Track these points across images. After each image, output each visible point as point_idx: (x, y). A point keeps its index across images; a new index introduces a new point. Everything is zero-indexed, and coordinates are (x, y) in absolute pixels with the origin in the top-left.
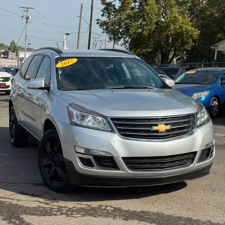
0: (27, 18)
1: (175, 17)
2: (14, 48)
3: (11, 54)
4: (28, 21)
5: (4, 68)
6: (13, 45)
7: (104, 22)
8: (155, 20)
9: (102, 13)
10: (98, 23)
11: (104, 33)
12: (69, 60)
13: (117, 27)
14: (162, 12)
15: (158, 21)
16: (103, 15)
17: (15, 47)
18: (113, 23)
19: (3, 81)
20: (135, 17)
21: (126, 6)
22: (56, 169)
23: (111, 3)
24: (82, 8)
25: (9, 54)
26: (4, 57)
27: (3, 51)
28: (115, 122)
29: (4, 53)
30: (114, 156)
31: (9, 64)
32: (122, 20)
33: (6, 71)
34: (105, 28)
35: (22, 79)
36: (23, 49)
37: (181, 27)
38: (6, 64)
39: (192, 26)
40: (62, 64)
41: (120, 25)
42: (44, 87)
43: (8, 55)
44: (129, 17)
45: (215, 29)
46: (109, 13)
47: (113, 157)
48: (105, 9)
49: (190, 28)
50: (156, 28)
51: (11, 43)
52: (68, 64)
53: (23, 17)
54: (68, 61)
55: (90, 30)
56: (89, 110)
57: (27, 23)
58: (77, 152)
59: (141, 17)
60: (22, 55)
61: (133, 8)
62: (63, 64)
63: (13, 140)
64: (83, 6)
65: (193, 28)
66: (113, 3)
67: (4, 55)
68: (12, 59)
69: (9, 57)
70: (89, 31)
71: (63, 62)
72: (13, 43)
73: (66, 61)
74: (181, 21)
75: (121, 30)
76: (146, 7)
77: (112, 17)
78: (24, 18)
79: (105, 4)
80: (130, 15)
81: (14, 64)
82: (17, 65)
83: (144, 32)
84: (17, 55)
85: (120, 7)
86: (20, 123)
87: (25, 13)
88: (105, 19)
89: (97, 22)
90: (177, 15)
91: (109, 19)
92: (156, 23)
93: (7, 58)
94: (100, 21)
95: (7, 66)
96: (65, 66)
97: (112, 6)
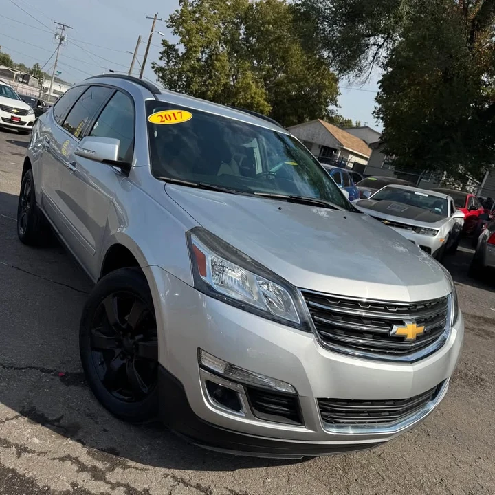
0: (62, 39)
1: (249, 83)
2: (38, 74)
3: (32, 80)
4: (62, 42)
5: (21, 96)
6: (37, 69)
7: (161, 68)
8: (223, 82)
9: (161, 55)
10: (153, 67)
11: (159, 82)
12: (175, 111)
13: (176, 77)
14: (233, 73)
15: (227, 83)
16: (161, 59)
17: (39, 72)
18: (172, 72)
19: (17, 114)
20: (199, 71)
21: (191, 54)
22: (124, 365)
23: (174, 46)
24: (139, 41)
25: (30, 80)
26: (22, 82)
27: (23, 73)
28: (310, 302)
29: (23, 77)
30: (300, 394)
31: (29, 92)
32: (183, 71)
33: (24, 101)
34: (161, 75)
35: (58, 125)
36: (49, 78)
37: (252, 98)
38: (24, 90)
39: (265, 100)
40: (160, 118)
41: (180, 76)
42: (116, 160)
43: (28, 80)
44: (193, 69)
45: (288, 110)
46: (168, 58)
47: (296, 395)
48: (164, 52)
49: (262, 102)
50: (223, 91)
51: (35, 66)
52: (173, 121)
53: (56, 35)
54: (174, 114)
55: (142, 73)
56: (249, 260)
57: (60, 44)
58: (201, 366)
59: (208, 73)
60: (46, 84)
61: (198, 60)
62: (164, 118)
63: (22, 231)
64: (142, 39)
65: (266, 103)
66: (176, 48)
67: (23, 78)
68: (32, 86)
69: (30, 83)
70: (140, 73)
71: (163, 113)
72: (36, 66)
73: (169, 112)
74: (253, 91)
75: (180, 83)
76: (216, 62)
77: (172, 64)
78: (57, 37)
79: (166, 46)
80: (195, 67)
81: (35, 94)
82: (38, 95)
83: (209, 93)
84: (40, 83)
85: (184, 54)
86: (40, 208)
87: (60, 32)
88: (162, 64)
89: (152, 65)
90: (251, 82)
91: (168, 66)
92: (224, 85)
93: (27, 83)
94: (156, 66)
95: (24, 94)
96: (167, 122)
97: (174, 50)
